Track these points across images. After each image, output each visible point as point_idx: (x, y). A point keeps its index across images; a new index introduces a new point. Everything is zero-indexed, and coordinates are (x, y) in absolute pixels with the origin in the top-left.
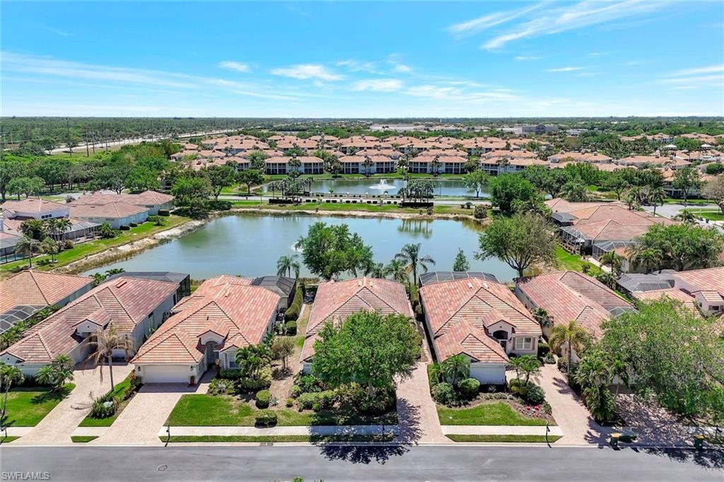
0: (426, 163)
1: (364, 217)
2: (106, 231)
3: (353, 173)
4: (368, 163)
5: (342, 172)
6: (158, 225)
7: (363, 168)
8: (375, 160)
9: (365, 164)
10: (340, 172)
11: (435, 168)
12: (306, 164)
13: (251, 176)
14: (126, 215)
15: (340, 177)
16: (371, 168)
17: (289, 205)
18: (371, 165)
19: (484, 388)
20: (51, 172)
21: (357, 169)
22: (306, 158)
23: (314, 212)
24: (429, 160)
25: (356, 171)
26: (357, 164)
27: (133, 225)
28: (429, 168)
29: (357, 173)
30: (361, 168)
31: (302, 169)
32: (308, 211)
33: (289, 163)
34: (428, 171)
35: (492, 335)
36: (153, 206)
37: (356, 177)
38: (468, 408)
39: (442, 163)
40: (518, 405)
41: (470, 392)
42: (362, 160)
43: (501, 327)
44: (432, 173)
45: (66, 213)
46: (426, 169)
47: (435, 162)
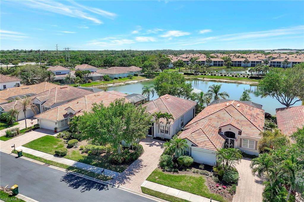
0: (280, 62)
1: (226, 82)
2: (106, 78)
3: (238, 66)
4: (246, 62)
5: (232, 66)
6: (130, 79)
7: (244, 64)
8: (250, 60)
9: (245, 62)
10: (231, 66)
11: (286, 65)
12: (214, 62)
13: (180, 63)
14: (117, 73)
15: (231, 68)
16: (248, 64)
17: (191, 76)
18: (248, 63)
19: (195, 165)
20: (109, 60)
21: (241, 65)
22: (215, 59)
23: (202, 79)
24: (282, 60)
25: (239, 65)
26: (241, 62)
27: (120, 78)
28: (282, 65)
29: (241, 66)
30: (242, 64)
31: (212, 64)
32: (199, 79)
33: (206, 61)
34: (281, 66)
35: (223, 134)
36: (132, 72)
37: (239, 68)
38: (176, 174)
39: (290, 62)
40: (212, 181)
41: (184, 165)
42: (243, 60)
43: (230, 129)
44: (284, 67)
45: (95, 70)
46: (280, 66)
47: (286, 61)
